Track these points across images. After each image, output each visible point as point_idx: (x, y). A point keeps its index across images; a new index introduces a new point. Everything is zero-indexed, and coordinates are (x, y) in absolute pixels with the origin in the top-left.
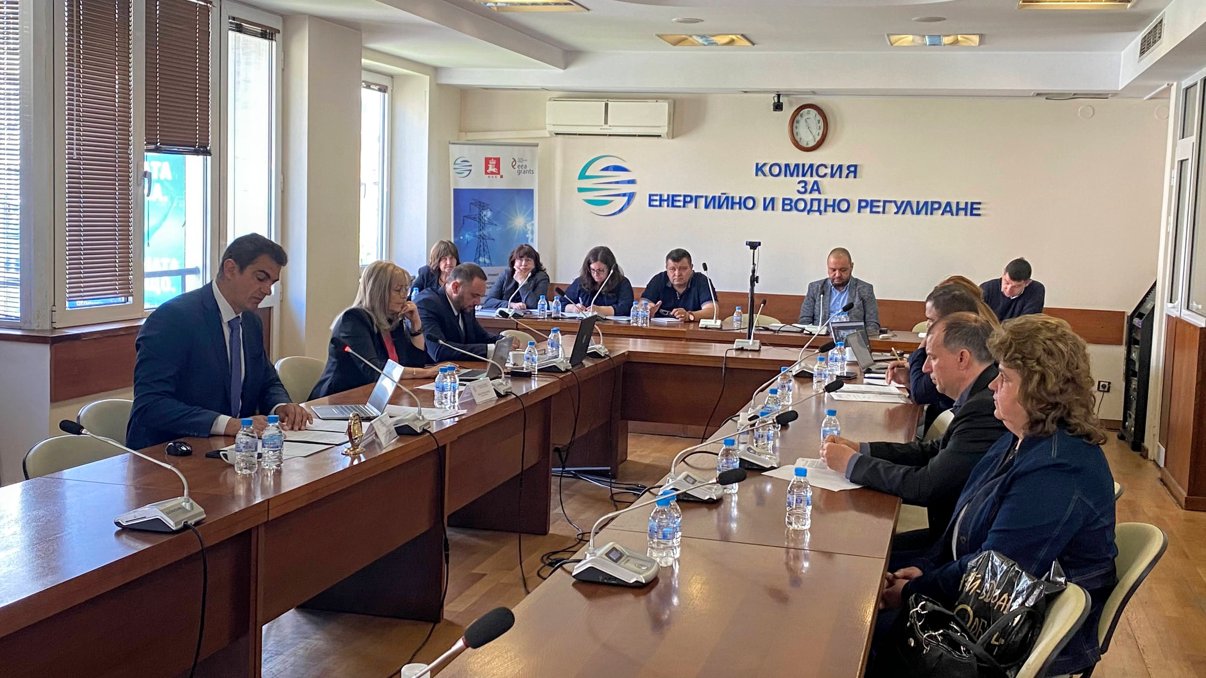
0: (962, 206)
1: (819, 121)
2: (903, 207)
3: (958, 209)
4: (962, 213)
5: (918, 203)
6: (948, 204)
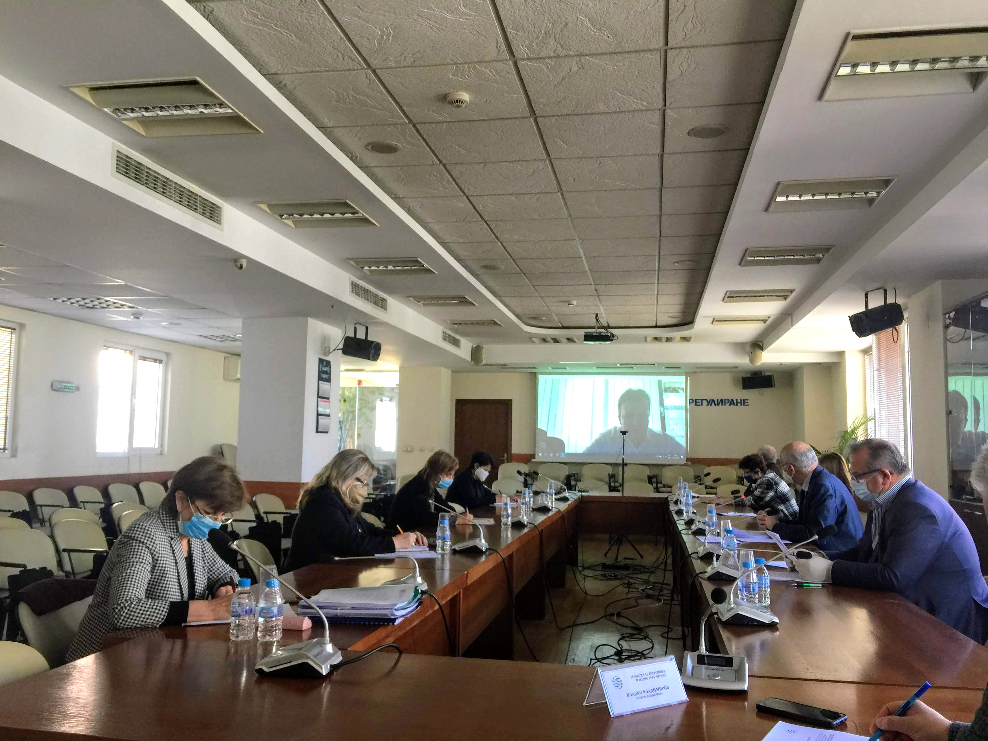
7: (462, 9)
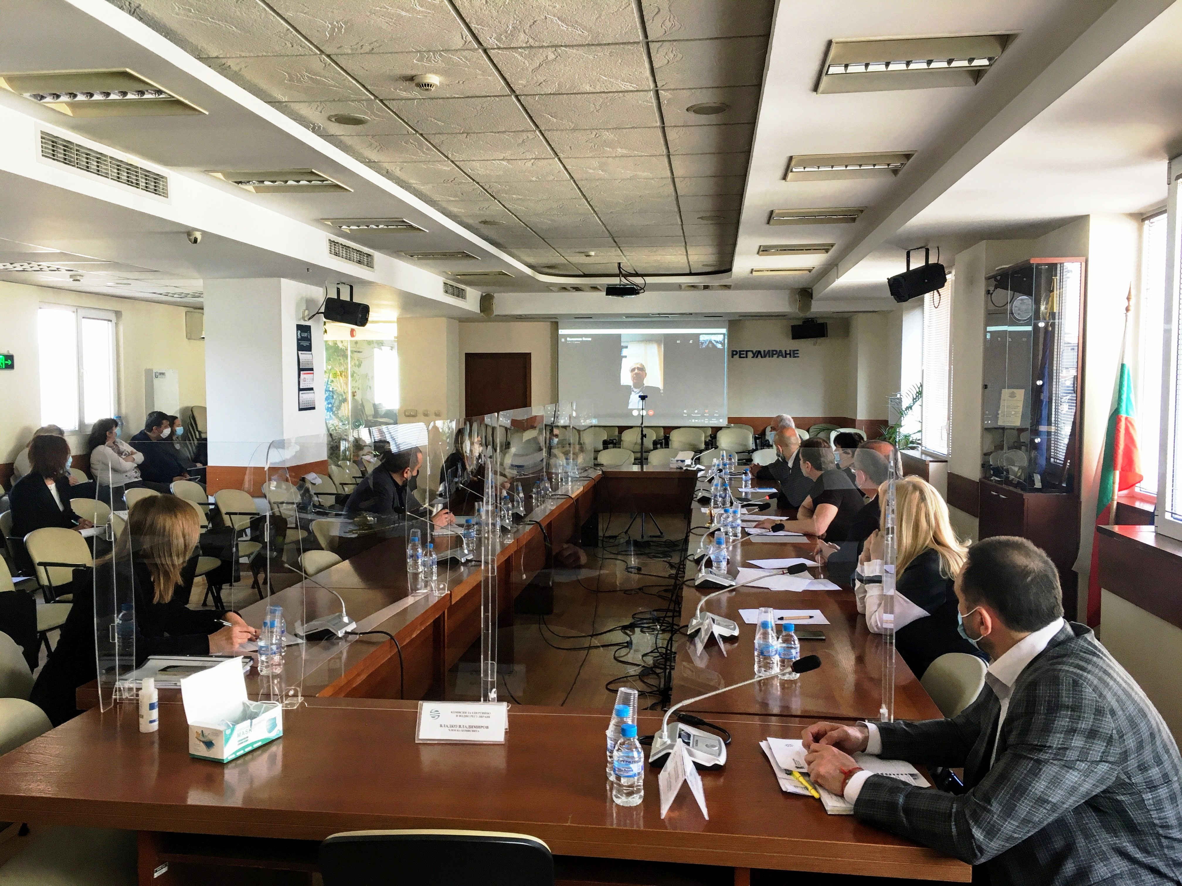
0: (788, 352)
2: (757, 354)
3: (786, 354)
4: (788, 356)
5: (764, 351)
6: (781, 351)
7: (419, 8)
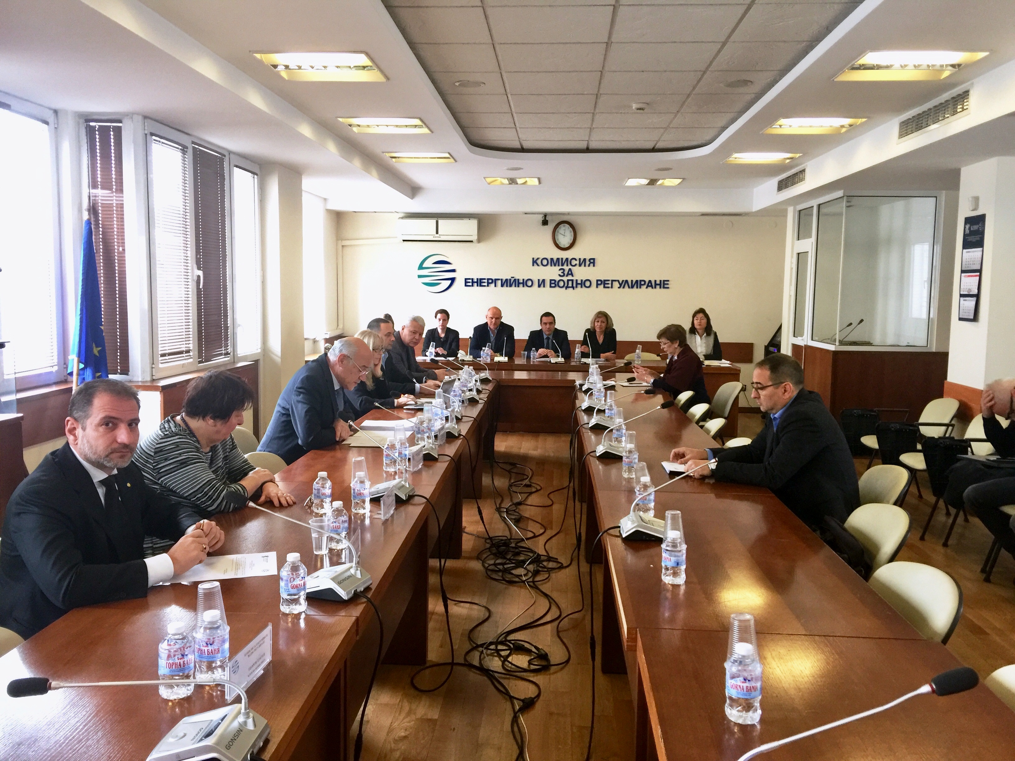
1: (571, 232)
